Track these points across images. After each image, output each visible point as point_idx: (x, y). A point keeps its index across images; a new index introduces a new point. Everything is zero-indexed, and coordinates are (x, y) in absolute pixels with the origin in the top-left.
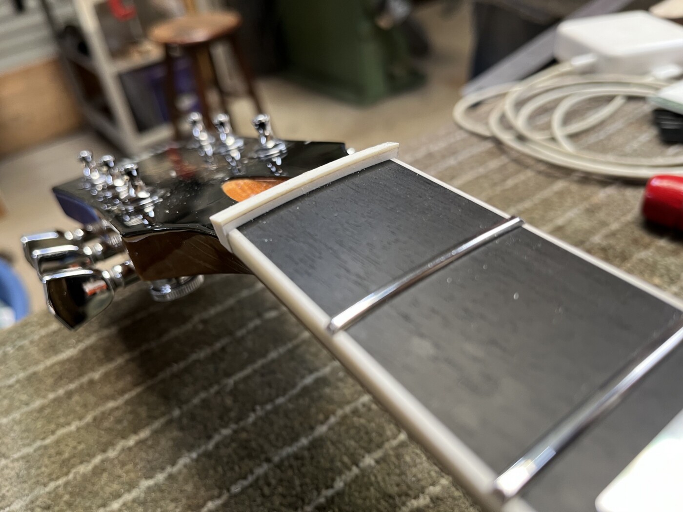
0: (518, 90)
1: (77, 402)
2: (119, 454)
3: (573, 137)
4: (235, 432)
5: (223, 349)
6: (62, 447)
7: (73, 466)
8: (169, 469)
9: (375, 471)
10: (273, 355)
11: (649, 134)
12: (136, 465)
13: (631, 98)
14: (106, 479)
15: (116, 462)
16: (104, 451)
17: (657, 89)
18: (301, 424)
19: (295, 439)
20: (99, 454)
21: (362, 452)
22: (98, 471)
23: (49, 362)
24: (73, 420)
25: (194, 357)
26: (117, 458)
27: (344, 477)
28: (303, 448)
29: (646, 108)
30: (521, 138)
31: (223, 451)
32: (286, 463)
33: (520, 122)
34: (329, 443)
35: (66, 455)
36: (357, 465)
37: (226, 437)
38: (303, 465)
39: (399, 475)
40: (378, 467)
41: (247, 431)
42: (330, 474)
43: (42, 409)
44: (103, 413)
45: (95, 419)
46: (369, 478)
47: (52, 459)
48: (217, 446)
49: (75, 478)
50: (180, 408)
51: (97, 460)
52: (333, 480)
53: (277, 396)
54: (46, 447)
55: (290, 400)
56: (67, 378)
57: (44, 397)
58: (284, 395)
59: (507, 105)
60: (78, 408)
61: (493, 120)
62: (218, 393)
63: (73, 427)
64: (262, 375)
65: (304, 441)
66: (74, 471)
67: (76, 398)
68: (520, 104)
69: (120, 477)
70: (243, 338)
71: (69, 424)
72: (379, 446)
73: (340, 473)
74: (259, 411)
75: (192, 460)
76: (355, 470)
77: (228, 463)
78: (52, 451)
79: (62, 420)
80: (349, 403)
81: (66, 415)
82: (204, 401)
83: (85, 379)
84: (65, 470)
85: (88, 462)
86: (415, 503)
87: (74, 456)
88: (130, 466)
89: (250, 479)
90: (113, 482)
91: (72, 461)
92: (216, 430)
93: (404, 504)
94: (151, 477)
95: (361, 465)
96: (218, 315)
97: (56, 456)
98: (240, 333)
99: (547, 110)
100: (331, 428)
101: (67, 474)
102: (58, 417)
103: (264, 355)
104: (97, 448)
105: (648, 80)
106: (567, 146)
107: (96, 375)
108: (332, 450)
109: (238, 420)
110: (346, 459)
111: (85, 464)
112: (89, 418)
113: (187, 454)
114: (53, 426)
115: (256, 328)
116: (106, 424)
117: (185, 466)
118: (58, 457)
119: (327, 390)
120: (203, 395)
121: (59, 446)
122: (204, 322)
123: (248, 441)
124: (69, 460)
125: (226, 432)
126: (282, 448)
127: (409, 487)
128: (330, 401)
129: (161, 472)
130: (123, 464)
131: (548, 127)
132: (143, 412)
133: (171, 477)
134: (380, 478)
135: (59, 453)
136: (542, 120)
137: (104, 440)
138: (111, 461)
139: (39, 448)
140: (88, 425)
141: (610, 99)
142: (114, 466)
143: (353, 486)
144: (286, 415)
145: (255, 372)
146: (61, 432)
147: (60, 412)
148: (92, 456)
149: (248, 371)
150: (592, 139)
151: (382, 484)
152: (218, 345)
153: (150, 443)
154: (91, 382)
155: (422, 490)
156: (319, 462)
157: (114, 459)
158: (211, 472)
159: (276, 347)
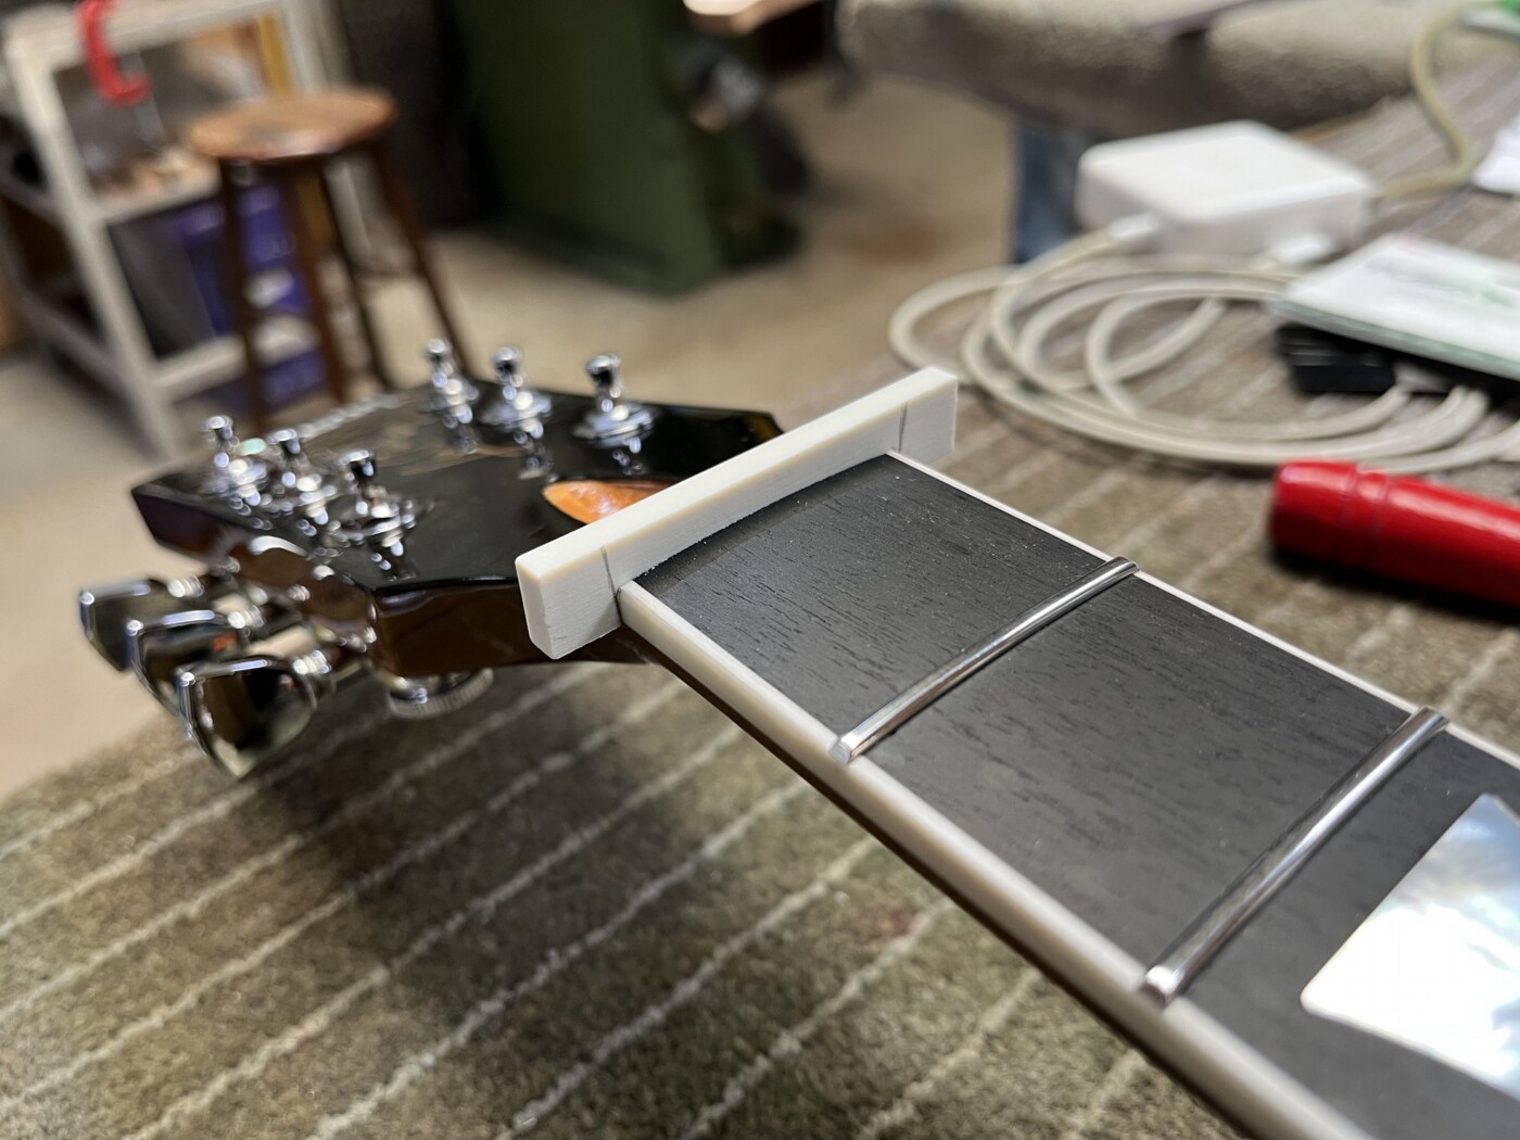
0: (1016, 285)
1: (157, 968)
2: (266, 1070)
3: (1131, 383)
4: (509, 1005)
5: (464, 839)
6: (138, 1062)
7: (168, 1101)
8: (379, 1092)
9: (803, 1063)
10: (571, 845)
11: (1269, 378)
12: (305, 1089)
13: (1235, 304)
14: (243, 1123)
15: (261, 1085)
16: (233, 1065)
17: (1281, 284)
18: (645, 981)
19: (636, 1011)
20: (221, 1071)
21: (773, 1026)
22: (224, 1107)
23: (81, 886)
24: (155, 1004)
25: (404, 858)
26: (261, 1077)
27: (741, 1078)
28: (654, 1028)
29: (1264, 324)
30: (1030, 387)
31: (489, 1047)
32: (623, 1061)
33: (1025, 354)
34: (705, 1014)
35: (149, 1079)
36: (766, 1053)
37: (491, 1018)
38: (658, 1062)
39: (851, 1066)
40: (809, 1054)
41: (535, 1003)
42: (714, 1076)
43: (80, 987)
44: (219, 987)
45: (201, 1000)
46: (793, 1076)
47: (119, 1090)
48: (475, 1038)
49: (175, 1126)
50: (387, 964)
51: (220, 1083)
52: (722, 1086)
53: (590, 928)
54: (102, 1065)
55: (617, 934)
56: (128, 917)
57: (83, 960)
58: (603, 924)
59: (996, 319)
60: (160, 980)
61: (971, 350)
62: (464, 929)
63: (156, 1020)
64: (553, 887)
65: (655, 1014)
66: (171, 1110)
67: (153, 958)
68: (1021, 316)
69: (274, 1115)
70: (503, 813)
71: (146, 1014)
72: (807, 1012)
73: (734, 1072)
74: (556, 961)
75: (426, 1069)
76: (762, 1063)
77: (501, 1070)
78: (117, 1073)
79: (129, 1007)
80: (736, 932)
81: (136, 995)
82: (436, 946)
83: (168, 918)
84: (151, 1109)
85: (202, 1089)
86: (886, 1119)
87: (167, 1080)
88: (293, 1093)
89: (553, 1098)
90: (260, 1127)
91: (164, 1091)
92: (470, 1005)
93: (866, 1121)
94: (342, 1112)
95: (774, 1051)
96: (445, 768)
97: (125, 1083)
98: (495, 804)
99: (1076, 326)
100: (706, 985)
101: (157, 1118)
102: (119, 1001)
103: (553, 846)
104: (215, 1059)
105: (1263, 267)
106: (1122, 404)
107: (193, 909)
108: (713, 1028)
109: (514, 981)
110: (741, 1043)
111: (197, 1094)
112: (189, 999)
113: (412, 1059)
114: (111, 1021)
115: (529, 793)
116: (228, 1010)
117: (412, 1083)
118: (131, 1085)
119: (691, 911)
120: (432, 935)
121: (130, 1061)
122: (416, 783)
123: (539, 1022)
124: (156, 1088)
125: (491, 1007)
126: (611, 1029)
127: (872, 1087)
128: (700, 930)
129: (363, 1100)
130: (278, 1090)
131: (1077, 364)
132: (306, 977)
133: (383, 1108)
134: (813, 1075)
135: (134, 1076)
136: (1066, 349)
137: (227, 1042)
138: (252, 1083)
139: (88, 1067)
140: (188, 1013)
141: (1192, 305)
142: (259, 1094)
143: (762, 1095)
144: (612, 963)
145: (537, 881)
146: (130, 1031)
147: (122, 990)
148: (207, 1077)
149: (522, 880)
150: (1164, 386)
151: (820, 1087)
152: (453, 831)
153: (329, 1041)
154: (183, 923)
155: (899, 1093)
156: (689, 1053)
157: (255, 1080)
158: (469, 1091)
159: (575, 828)
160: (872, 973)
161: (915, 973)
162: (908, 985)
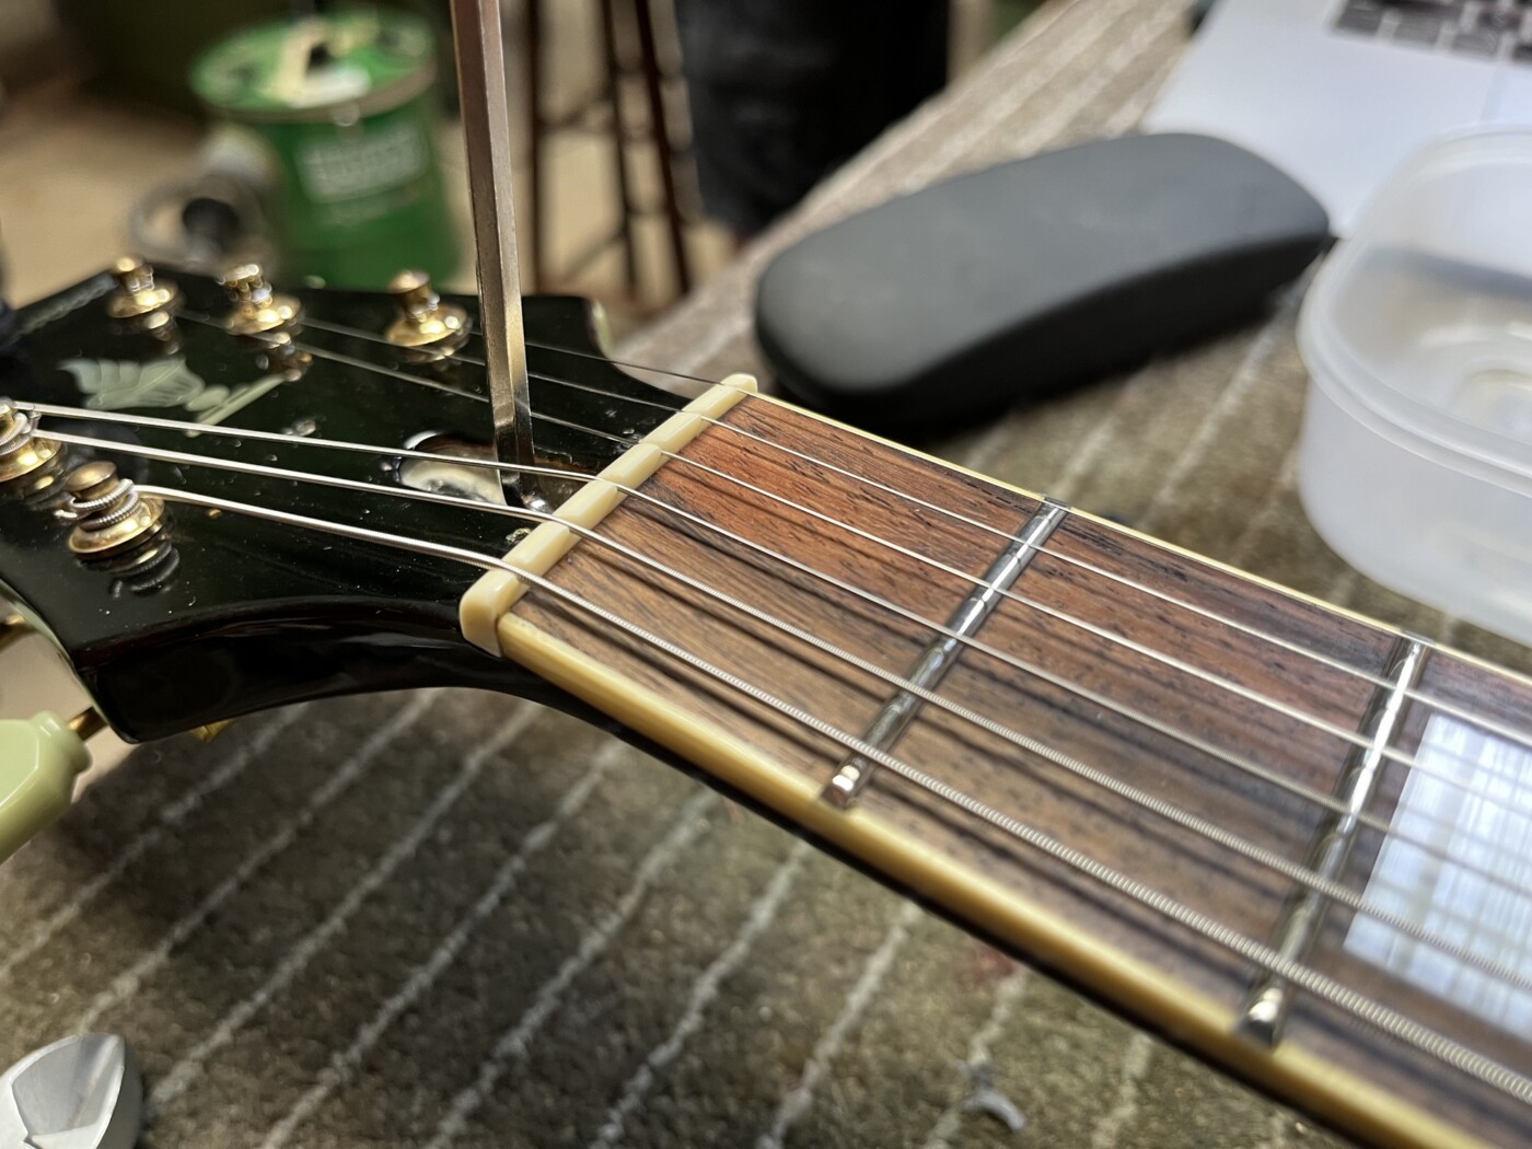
160: (993, 1031)
161: (1038, 1020)
162: (1035, 1037)
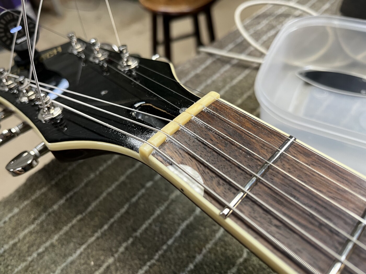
5: (127, 212)
50: (113, 255)
62: (133, 244)
70: (137, 202)
98: (134, 200)
100: (205, 256)
107: (54, 241)
108: (207, 270)
109: (150, 259)
112: (59, 271)
115: (143, 196)
119: (196, 233)
120: (124, 245)
122: (110, 194)
144: (176, 250)
145: (150, 224)
152: (123, 210)
154: (52, 246)
159: (158, 207)
